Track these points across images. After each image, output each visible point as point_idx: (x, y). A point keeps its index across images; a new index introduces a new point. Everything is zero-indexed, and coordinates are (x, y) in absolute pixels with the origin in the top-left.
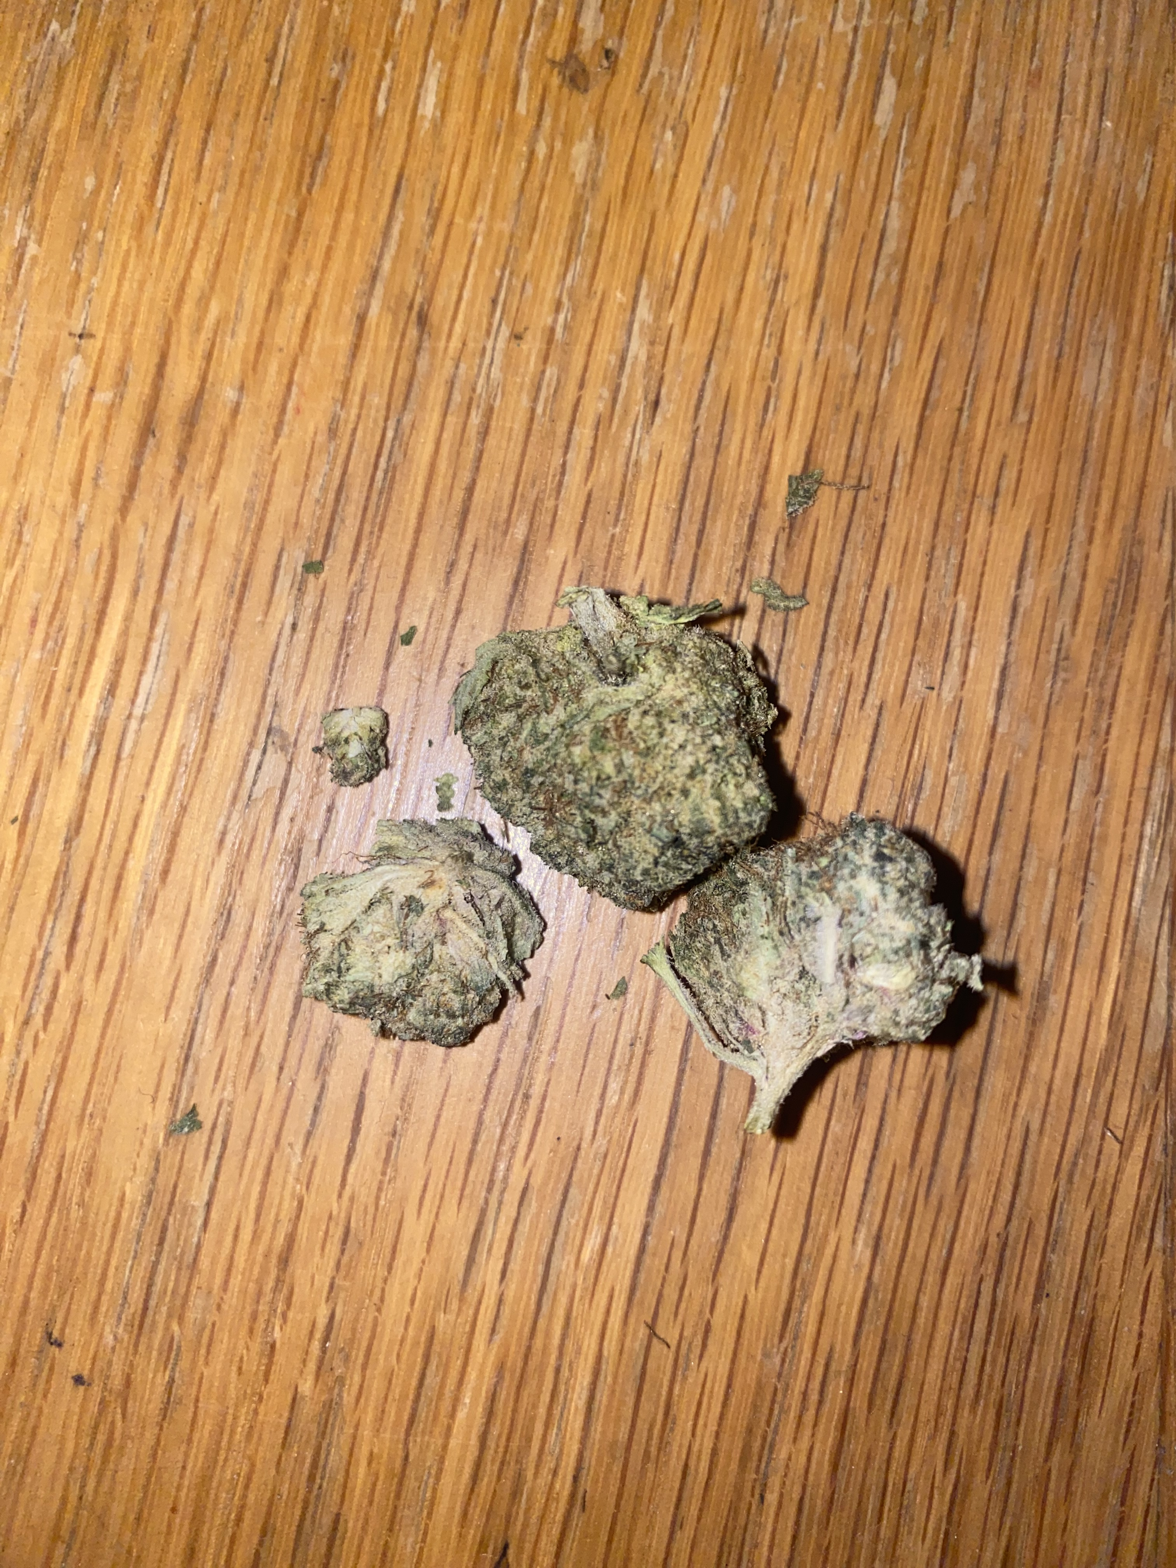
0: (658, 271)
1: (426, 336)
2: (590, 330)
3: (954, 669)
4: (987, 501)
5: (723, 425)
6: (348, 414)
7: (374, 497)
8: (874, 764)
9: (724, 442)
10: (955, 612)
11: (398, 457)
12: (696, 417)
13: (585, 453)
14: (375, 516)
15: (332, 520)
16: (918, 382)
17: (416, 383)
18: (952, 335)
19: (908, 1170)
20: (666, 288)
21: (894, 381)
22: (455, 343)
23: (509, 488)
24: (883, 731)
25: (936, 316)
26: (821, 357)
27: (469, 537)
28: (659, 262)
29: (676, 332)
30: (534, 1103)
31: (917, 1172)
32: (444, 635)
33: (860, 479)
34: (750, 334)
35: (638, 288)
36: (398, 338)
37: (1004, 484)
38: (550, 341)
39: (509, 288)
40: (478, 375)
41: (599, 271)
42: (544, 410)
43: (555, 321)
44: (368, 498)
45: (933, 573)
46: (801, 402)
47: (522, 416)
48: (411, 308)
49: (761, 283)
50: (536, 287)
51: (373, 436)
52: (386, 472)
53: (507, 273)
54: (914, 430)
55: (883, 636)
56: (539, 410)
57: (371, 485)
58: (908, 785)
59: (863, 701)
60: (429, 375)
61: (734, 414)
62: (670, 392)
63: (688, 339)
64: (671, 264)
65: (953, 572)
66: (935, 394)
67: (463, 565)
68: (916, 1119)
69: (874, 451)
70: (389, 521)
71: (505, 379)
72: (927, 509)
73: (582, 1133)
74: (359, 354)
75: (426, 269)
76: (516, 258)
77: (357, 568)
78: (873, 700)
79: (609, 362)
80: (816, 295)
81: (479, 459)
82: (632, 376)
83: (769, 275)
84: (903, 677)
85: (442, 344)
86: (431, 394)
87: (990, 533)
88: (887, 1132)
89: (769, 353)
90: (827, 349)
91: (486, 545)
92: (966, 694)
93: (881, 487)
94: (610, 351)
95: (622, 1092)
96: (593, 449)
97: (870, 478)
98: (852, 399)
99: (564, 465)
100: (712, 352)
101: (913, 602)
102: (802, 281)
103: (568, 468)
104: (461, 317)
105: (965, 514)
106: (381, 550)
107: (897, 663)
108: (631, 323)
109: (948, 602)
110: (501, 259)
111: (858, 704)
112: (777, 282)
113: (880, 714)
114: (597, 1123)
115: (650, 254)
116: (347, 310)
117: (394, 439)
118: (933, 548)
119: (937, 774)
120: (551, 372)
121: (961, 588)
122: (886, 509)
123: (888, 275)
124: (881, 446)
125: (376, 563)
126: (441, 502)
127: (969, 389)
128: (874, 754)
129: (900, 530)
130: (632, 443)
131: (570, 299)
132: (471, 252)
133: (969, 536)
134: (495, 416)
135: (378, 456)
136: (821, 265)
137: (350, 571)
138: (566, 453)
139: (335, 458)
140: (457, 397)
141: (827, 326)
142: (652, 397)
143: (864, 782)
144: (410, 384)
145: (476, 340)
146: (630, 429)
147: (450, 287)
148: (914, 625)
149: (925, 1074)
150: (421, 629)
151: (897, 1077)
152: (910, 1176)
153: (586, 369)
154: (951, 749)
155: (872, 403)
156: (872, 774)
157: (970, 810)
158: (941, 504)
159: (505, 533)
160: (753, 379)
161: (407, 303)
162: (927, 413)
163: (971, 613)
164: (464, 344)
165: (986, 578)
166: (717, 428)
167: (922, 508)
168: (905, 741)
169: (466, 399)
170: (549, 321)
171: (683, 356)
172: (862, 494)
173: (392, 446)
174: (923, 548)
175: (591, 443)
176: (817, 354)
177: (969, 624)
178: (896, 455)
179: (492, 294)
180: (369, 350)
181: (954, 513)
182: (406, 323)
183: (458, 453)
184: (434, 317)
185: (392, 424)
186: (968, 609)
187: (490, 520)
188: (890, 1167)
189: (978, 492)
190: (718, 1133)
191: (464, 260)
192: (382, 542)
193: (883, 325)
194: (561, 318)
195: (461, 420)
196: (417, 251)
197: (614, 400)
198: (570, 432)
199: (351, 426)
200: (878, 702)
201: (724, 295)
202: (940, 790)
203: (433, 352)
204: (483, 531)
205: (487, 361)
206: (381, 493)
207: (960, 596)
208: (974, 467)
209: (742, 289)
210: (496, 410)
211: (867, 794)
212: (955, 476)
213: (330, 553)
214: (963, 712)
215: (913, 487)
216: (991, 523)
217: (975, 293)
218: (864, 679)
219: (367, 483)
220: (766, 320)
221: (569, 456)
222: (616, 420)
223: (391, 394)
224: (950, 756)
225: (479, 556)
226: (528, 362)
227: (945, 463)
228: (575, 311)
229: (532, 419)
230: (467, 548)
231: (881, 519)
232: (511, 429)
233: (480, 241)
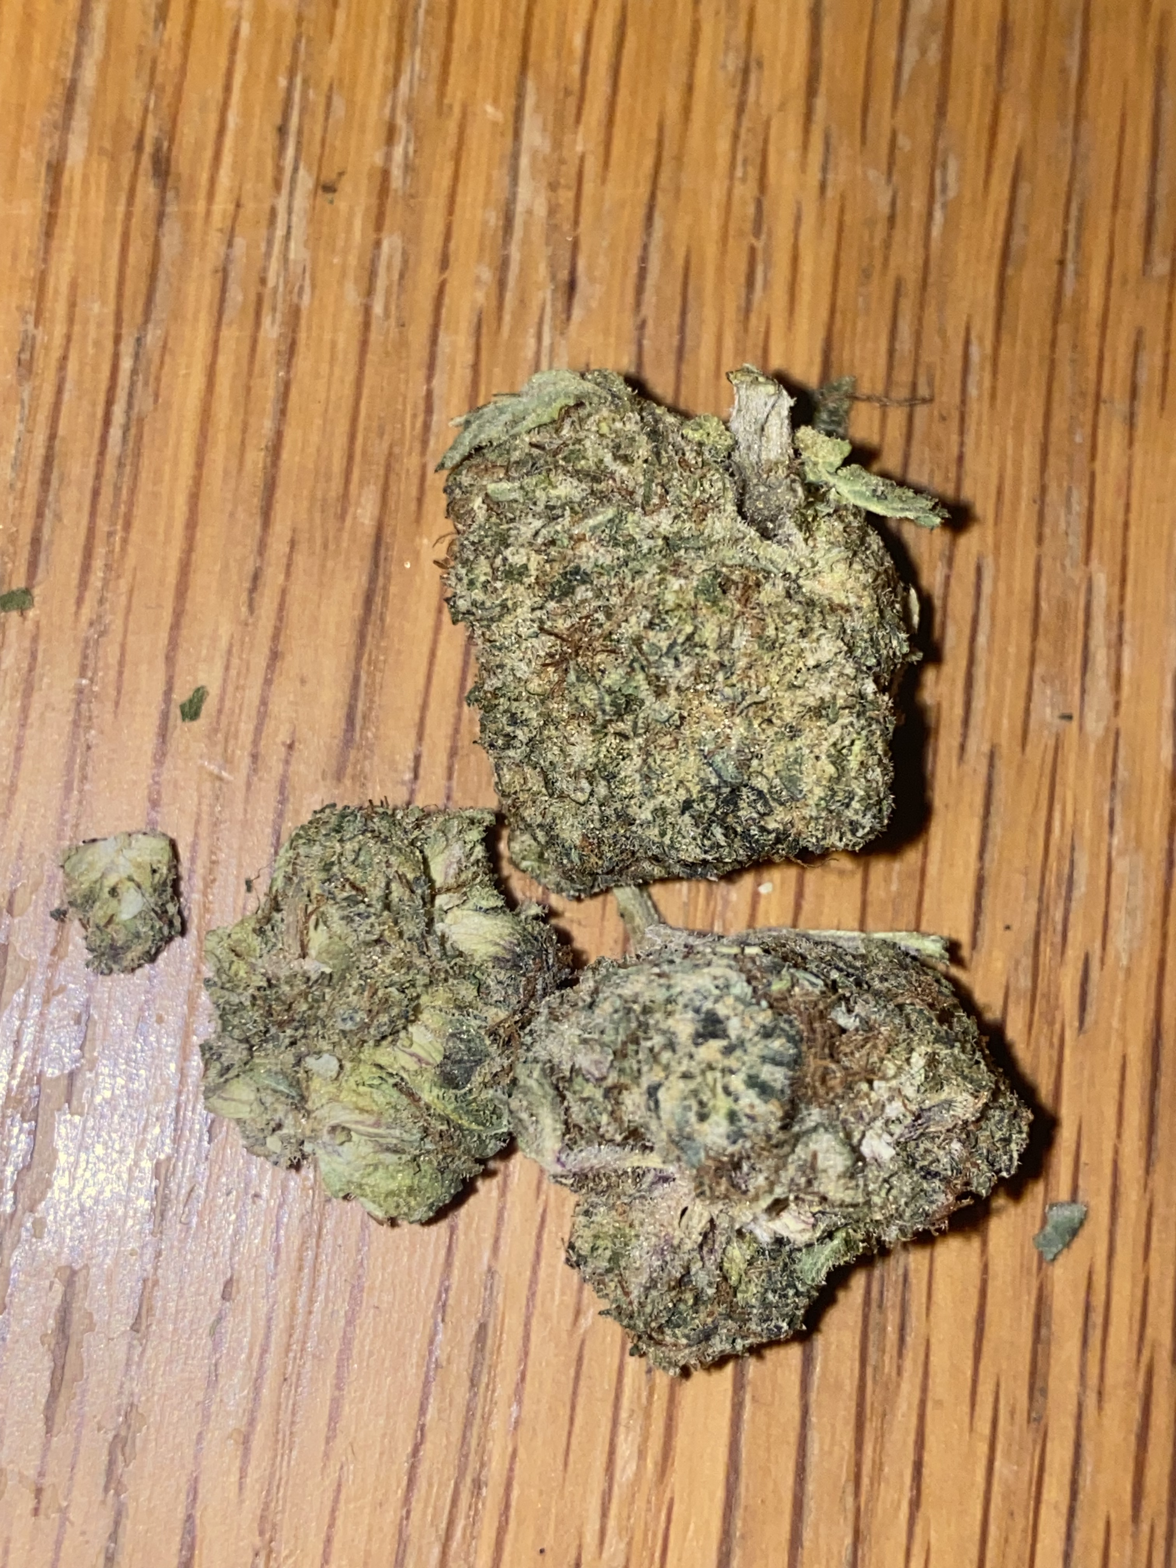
0: (550, 67)
1: (170, 195)
2: (448, 172)
3: (1100, 684)
4: (1121, 405)
5: (683, 313)
6: (51, 335)
7: (110, 469)
8: (993, 852)
9: (689, 343)
10: (1090, 590)
11: (144, 402)
12: (638, 304)
13: (463, 374)
14: (115, 506)
15: (40, 515)
16: (990, 218)
17: (162, 275)
18: (1035, 141)
19: (1130, 1528)
20: (567, 92)
21: (950, 223)
22: (222, 205)
23: (340, 440)
24: (1000, 793)
25: (1007, 110)
26: (830, 193)
27: (281, 529)
28: (550, 52)
29: (592, 167)
30: (491, 1495)
31: (1145, 1528)
32: (253, 695)
33: (914, 386)
34: (712, 158)
35: (520, 96)
36: (123, 200)
37: (1143, 376)
38: (383, 190)
39: (303, 111)
40: (268, 255)
41: (453, 68)
42: (386, 309)
43: (388, 157)
44: (98, 476)
45: (1047, 531)
46: (807, 267)
47: (350, 319)
48: (139, 147)
49: (721, 75)
50: (350, 103)
51: (96, 369)
52: (126, 429)
53: (298, 80)
54: (992, 302)
55: (982, 639)
56: (378, 309)
57: (102, 453)
58: (1051, 880)
59: (963, 747)
60: (184, 259)
61: (700, 291)
62: (590, 268)
63: (612, 175)
64: (571, 52)
65: (1079, 526)
66: (1018, 239)
67: (273, 577)
68: (1133, 1438)
69: (932, 340)
70: (138, 512)
71: (314, 260)
72: (1027, 427)
73: (580, 1536)
74: (57, 231)
75: (159, 79)
76: (310, 56)
77: (91, 597)
78: (977, 745)
79: (485, 223)
80: (811, 91)
81: (284, 395)
82: (526, 241)
83: (733, 63)
84: (1021, 704)
85: (201, 206)
86: (191, 289)
87: (1130, 458)
88: (1088, 1468)
89: (745, 191)
90: (838, 178)
91: (311, 540)
92: (1124, 722)
93: (949, 397)
94: (486, 205)
95: (642, 1455)
96: (475, 367)
97: (931, 384)
98: (886, 259)
99: (429, 395)
100: (653, 196)
101: (1023, 580)
102: (787, 68)
103: (437, 403)
104: (227, 158)
105: (1088, 430)
106: (131, 560)
107: (1009, 682)
108: (515, 156)
109: (1077, 575)
110: (287, 59)
111: (955, 752)
112: (746, 72)
113: (991, 765)
114: (604, 1514)
115: (535, 36)
116: (27, 155)
117: (134, 372)
118: (1043, 489)
119: (1094, 856)
120: (391, 244)
121: (1095, 551)
122: (962, 432)
123: (923, 52)
124: (942, 332)
125: (123, 585)
126: (226, 472)
127: (1072, 227)
128: (991, 834)
129: (989, 464)
130: (538, 353)
131: (410, 118)
132: (233, 51)
133: (1098, 465)
134: (303, 322)
135: (110, 402)
136: (815, 41)
137: (80, 601)
138: (429, 378)
139: (33, 410)
140: (235, 295)
141: (834, 141)
142: (563, 275)
143: (981, 882)
144: (153, 277)
145: (256, 197)
146: (532, 331)
147: (203, 108)
148: (1029, 616)
149: (1138, 1361)
150: (214, 691)
151: (1093, 1371)
152: (1135, 1536)
153: (448, 237)
154: (1112, 812)
155: (920, 262)
156: (991, 867)
157: (1155, 911)
158: (1047, 416)
159: (342, 517)
160: (724, 239)
161: (132, 139)
162: (1010, 271)
163: (1116, 590)
164: (238, 205)
165: (1133, 531)
166: (675, 319)
167: (1018, 428)
168: (1036, 807)
169: (252, 297)
170: (378, 159)
171: (607, 205)
172: (921, 411)
173: (133, 384)
174: (1027, 491)
175: (469, 357)
176: (823, 187)
177: (1115, 609)
178: (967, 343)
179: (278, 121)
180: (73, 224)
181: (1071, 431)
182: (135, 174)
183: (248, 389)
184: (182, 163)
185: (127, 348)
186: (1110, 584)
187: (312, 498)
188: (1101, 1526)
189: (1104, 393)
190: (811, 1504)
191: (223, 63)
192: (131, 550)
193: (925, 135)
194: (398, 152)
195: (248, 332)
196: (141, 51)
197: (502, 284)
198: (434, 341)
199: (56, 354)
200: (986, 748)
201: (663, 100)
202: (1102, 882)
203: (187, 220)
204: (304, 515)
205: (280, 232)
206: (120, 465)
207: (1095, 564)
208: (1094, 353)
209: (690, 88)
210: (304, 313)
211: (987, 902)
212: (1065, 371)
213: (41, 575)
214: (1122, 752)
215: (1000, 394)
216: (1131, 443)
217: (1064, 71)
218: (959, 711)
219: (95, 450)
220: (736, 136)
221: (435, 382)
222: (507, 318)
223: (120, 295)
224: (1111, 825)
225: (300, 559)
226: (349, 230)
227: (1047, 351)
228: (419, 139)
229: (366, 325)
230: (278, 547)
231: (955, 450)
232: (334, 344)
233: (245, 29)
